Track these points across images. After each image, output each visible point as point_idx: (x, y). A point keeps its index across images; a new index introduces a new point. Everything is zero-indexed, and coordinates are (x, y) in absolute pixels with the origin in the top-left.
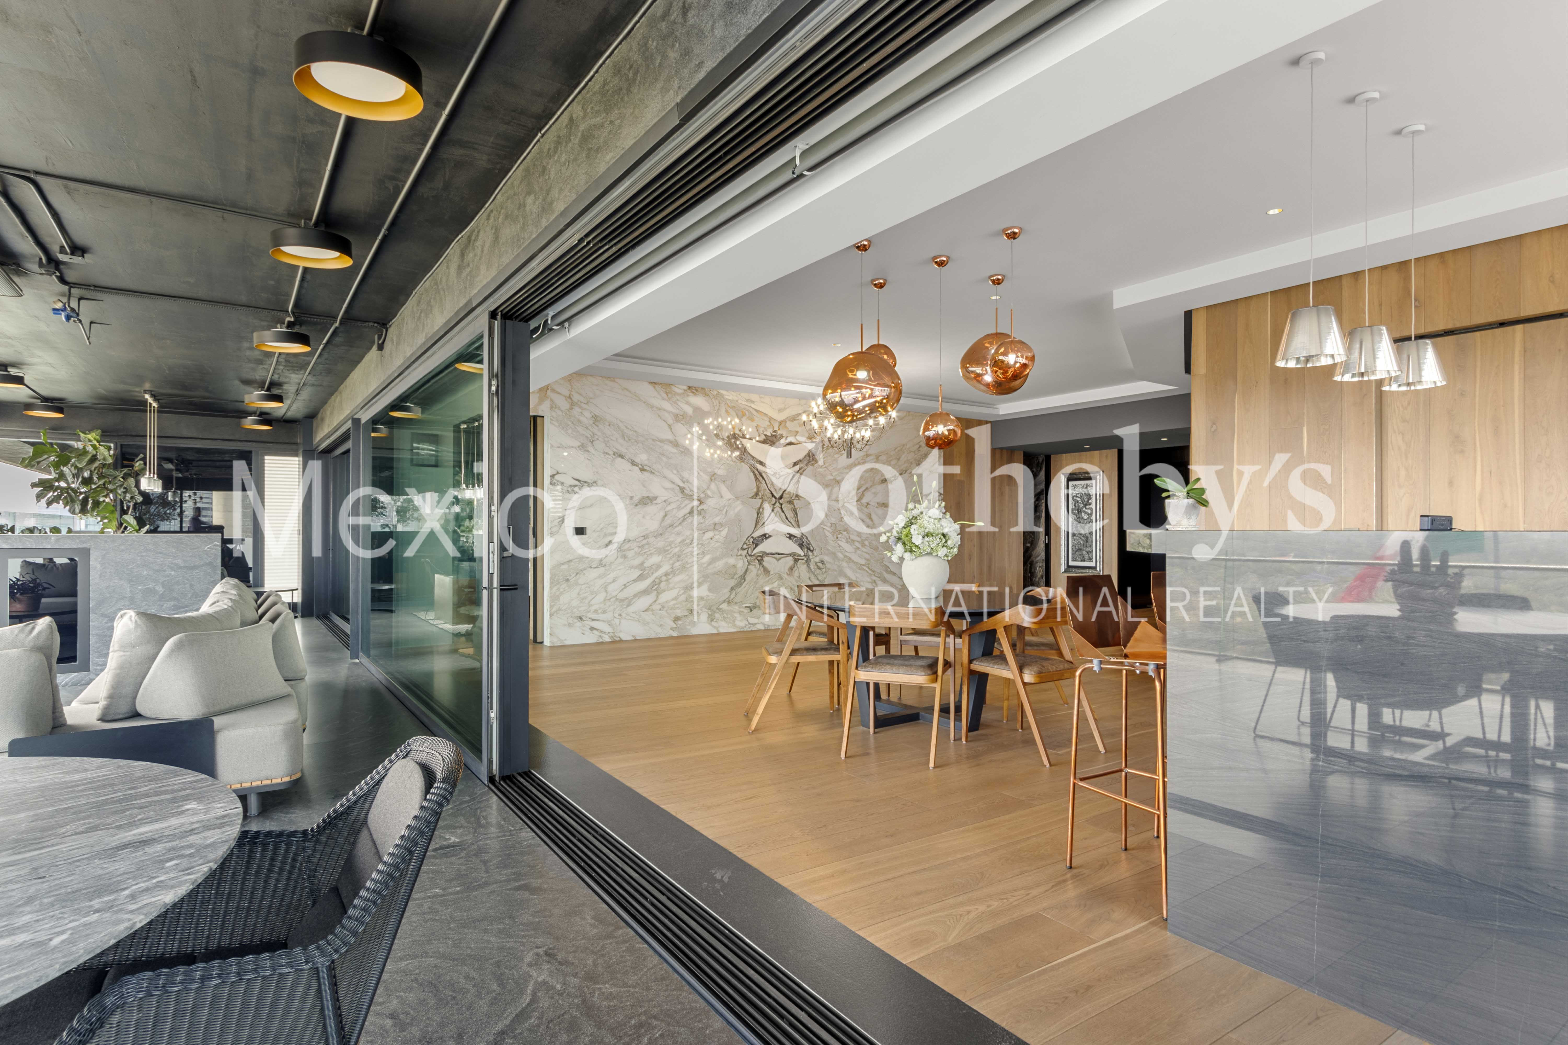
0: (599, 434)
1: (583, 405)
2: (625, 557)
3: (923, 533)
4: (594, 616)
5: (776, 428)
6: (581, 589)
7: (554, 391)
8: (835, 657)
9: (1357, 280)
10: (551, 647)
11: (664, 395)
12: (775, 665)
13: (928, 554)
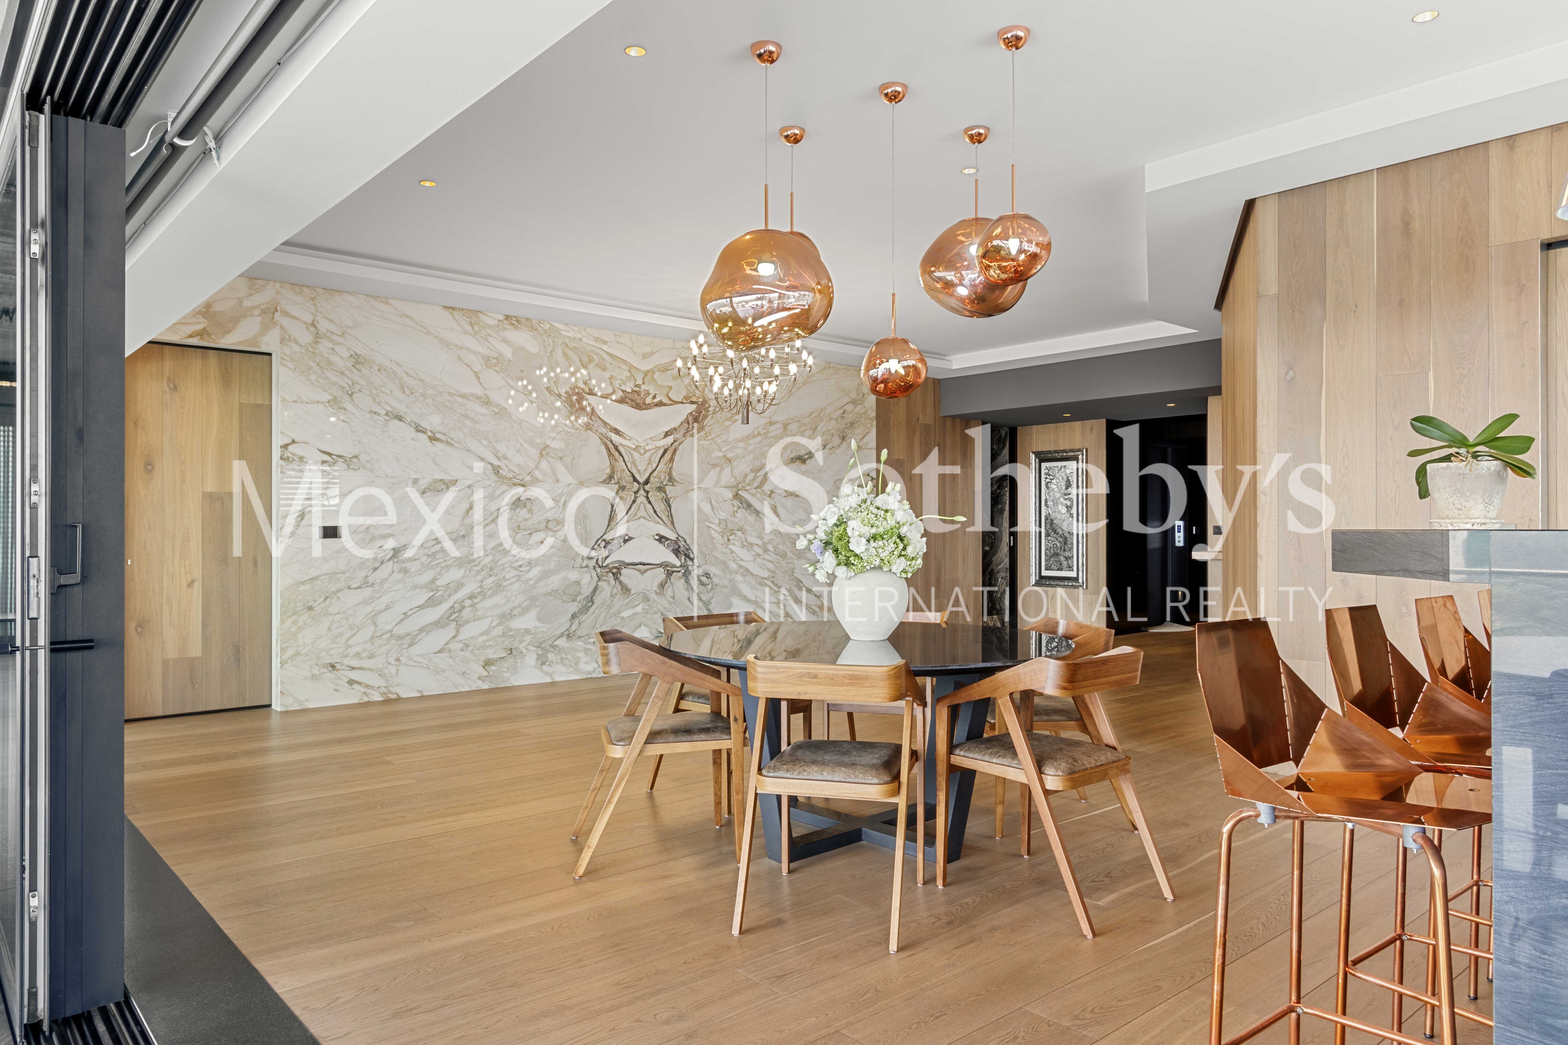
0: (363, 382)
1: (335, 337)
2: (405, 571)
3: (868, 535)
4: (355, 663)
5: (639, 382)
6: (332, 622)
7: (285, 313)
8: (723, 744)
9: (1512, 148)
10: (282, 713)
11: (468, 328)
12: (621, 759)
13: (875, 568)
